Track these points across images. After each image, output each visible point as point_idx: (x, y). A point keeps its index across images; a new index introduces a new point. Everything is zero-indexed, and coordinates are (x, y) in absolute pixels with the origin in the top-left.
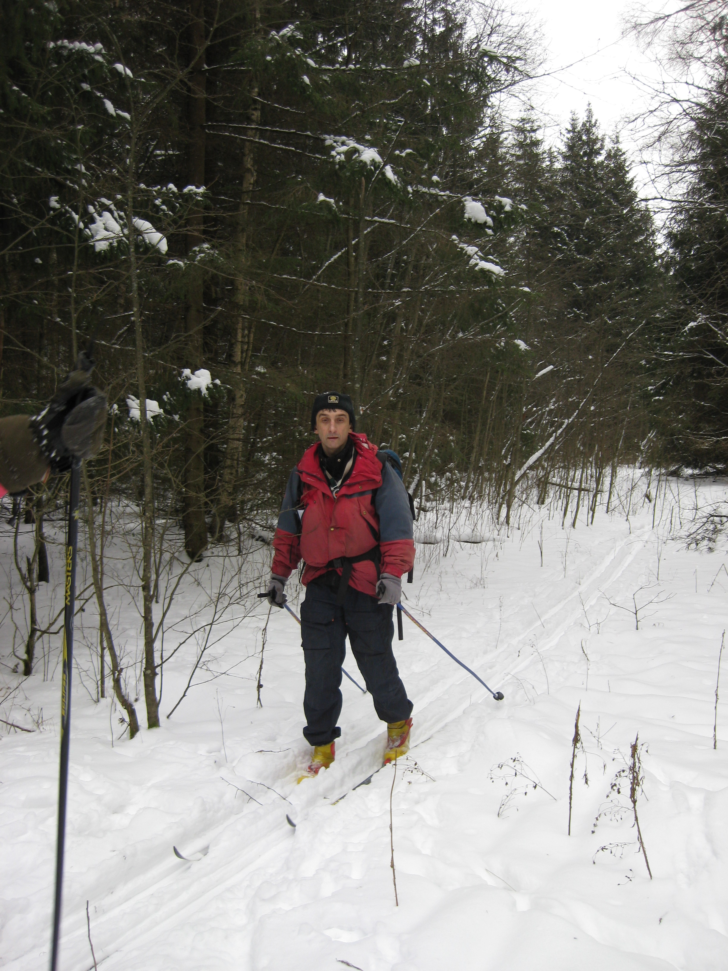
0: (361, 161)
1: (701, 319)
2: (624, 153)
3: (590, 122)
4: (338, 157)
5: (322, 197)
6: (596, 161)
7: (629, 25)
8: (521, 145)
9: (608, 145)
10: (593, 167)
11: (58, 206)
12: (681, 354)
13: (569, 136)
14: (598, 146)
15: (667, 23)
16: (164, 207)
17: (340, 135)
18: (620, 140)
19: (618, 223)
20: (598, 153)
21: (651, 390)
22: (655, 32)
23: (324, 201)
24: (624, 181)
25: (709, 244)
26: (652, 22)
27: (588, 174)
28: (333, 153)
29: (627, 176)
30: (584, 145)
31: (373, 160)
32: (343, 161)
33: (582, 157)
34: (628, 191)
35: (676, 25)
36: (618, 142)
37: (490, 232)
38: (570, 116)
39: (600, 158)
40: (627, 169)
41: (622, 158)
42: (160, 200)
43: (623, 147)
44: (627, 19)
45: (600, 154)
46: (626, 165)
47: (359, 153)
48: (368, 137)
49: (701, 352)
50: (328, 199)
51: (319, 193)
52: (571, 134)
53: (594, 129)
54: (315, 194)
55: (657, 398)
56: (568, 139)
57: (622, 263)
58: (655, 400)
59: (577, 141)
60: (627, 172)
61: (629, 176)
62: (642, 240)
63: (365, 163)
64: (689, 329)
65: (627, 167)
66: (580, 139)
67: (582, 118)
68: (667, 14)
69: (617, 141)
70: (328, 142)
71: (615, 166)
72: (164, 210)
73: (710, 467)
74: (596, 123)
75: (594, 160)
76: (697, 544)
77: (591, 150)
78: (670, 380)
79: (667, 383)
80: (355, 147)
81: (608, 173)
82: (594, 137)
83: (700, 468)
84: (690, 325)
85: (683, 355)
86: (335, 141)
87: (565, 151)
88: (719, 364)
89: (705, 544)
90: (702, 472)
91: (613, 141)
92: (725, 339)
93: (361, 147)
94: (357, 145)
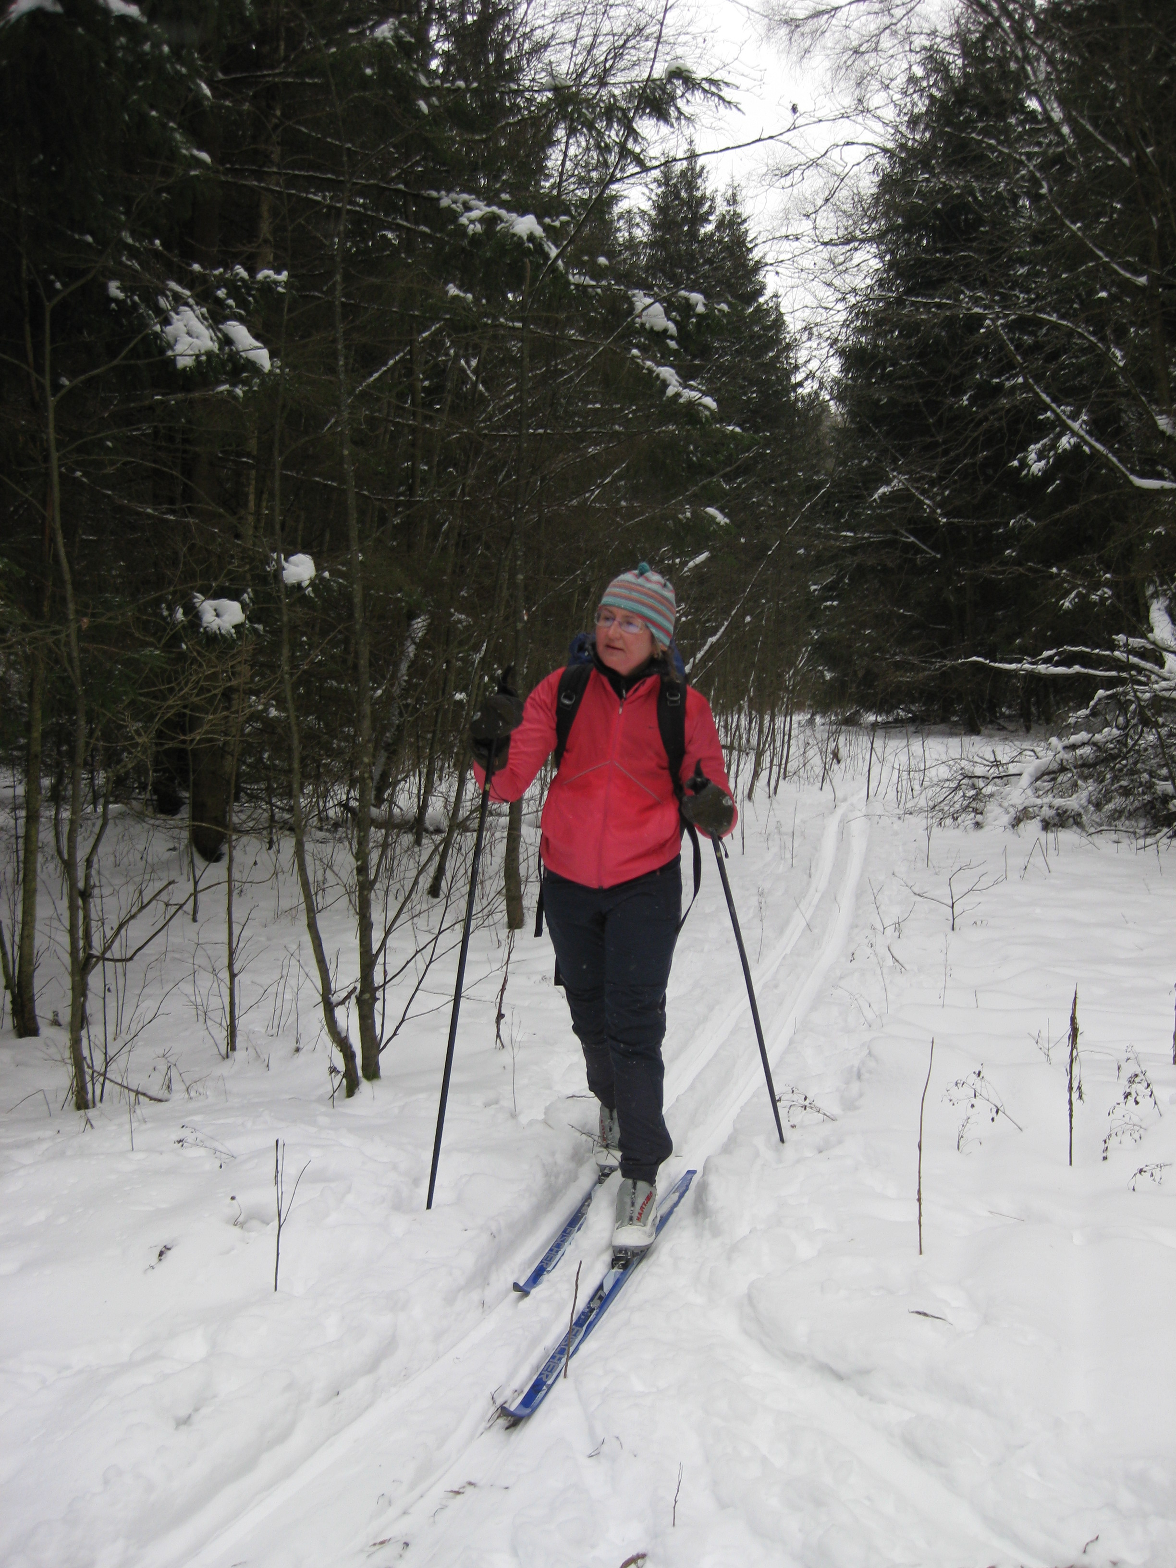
0: (514, 235)
1: (898, 482)
2: (745, 221)
3: (693, 169)
4: (471, 226)
5: (452, 291)
6: (702, 231)
9: (722, 207)
10: (699, 242)
11: (121, 296)
12: (866, 535)
13: (660, 191)
14: (706, 207)
15: (834, 20)
16: (231, 302)
17: (456, 191)
18: (739, 198)
20: (705, 220)
21: (817, 590)
22: (816, 33)
23: (456, 297)
24: (745, 266)
25: (908, 365)
26: (811, 17)
27: (690, 252)
28: (464, 220)
29: (750, 256)
30: (683, 206)
31: (531, 233)
32: (480, 234)
33: (681, 226)
34: (751, 281)
36: (735, 202)
37: (673, 344)
39: (709, 228)
40: (750, 246)
41: (742, 228)
42: (224, 290)
43: (744, 210)
45: (710, 222)
46: (749, 239)
47: (503, 221)
48: (506, 197)
49: (896, 533)
50: (462, 294)
51: (448, 284)
52: (663, 189)
53: (699, 181)
54: (441, 285)
55: (829, 603)
56: (658, 195)
58: (826, 607)
59: (672, 201)
60: (750, 250)
61: (754, 257)
62: (771, 359)
63: (520, 238)
64: (880, 497)
65: (751, 242)
66: (677, 196)
67: (680, 161)
69: (733, 200)
70: (445, 202)
71: (731, 241)
72: (230, 307)
73: (903, 710)
74: (701, 171)
75: (699, 230)
76: (955, 819)
77: (695, 214)
78: (844, 577)
79: (840, 579)
80: (493, 213)
81: (721, 251)
82: (698, 194)
83: (888, 713)
84: (881, 491)
85: (870, 537)
86: (455, 202)
87: (653, 213)
88: (923, 551)
89: (968, 819)
90: (891, 719)
91: (728, 201)
92: (934, 512)
93: (503, 213)
94: (494, 209)
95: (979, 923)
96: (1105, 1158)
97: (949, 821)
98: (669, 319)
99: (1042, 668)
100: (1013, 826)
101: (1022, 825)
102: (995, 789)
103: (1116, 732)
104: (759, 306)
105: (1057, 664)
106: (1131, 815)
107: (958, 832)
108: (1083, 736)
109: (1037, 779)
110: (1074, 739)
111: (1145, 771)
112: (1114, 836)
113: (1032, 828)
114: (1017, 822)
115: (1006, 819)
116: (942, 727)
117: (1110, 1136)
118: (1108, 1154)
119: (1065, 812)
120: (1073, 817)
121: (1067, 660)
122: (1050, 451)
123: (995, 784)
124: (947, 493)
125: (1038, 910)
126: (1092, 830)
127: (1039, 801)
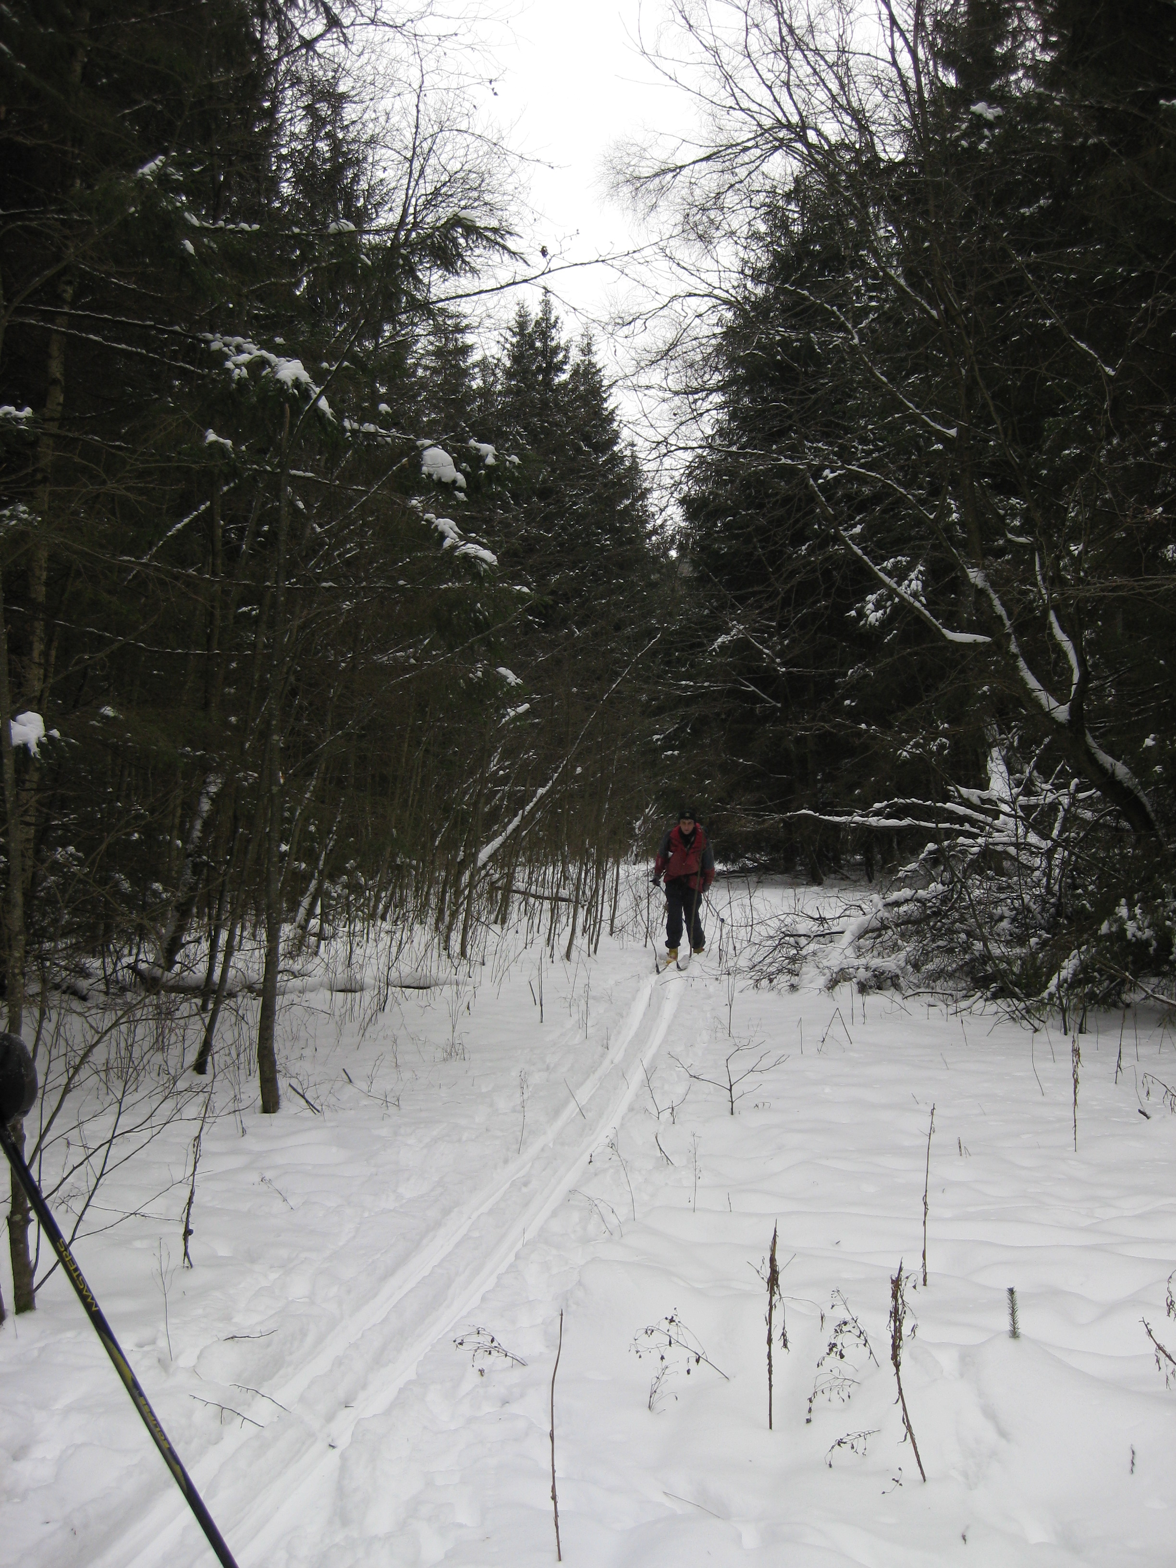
0: (279, 381)
1: (737, 630)
2: (600, 370)
3: (548, 319)
4: (237, 371)
5: (212, 436)
6: (557, 381)
7: (621, 178)
8: (439, 353)
9: (575, 356)
10: (552, 390)
12: (706, 684)
13: (514, 340)
14: (561, 356)
15: (678, 177)
17: (233, 334)
18: (594, 349)
19: (592, 478)
20: (559, 369)
21: (658, 740)
22: (662, 190)
23: (214, 443)
24: (598, 414)
25: (748, 514)
26: (657, 175)
27: (545, 403)
28: (229, 365)
29: (605, 405)
30: (537, 355)
31: (297, 379)
32: (245, 379)
33: (535, 374)
34: (605, 430)
35: (693, 180)
36: (590, 352)
37: (462, 496)
38: (517, 308)
39: (564, 377)
40: (605, 396)
41: (597, 378)
43: (599, 359)
44: (619, 167)
45: (563, 371)
46: (604, 388)
47: (270, 366)
48: (279, 340)
49: (736, 681)
50: (221, 440)
51: (206, 430)
52: (518, 338)
53: (554, 331)
54: (199, 430)
55: (670, 753)
56: (512, 345)
57: (599, 541)
58: (667, 757)
59: (527, 350)
60: (605, 400)
61: (609, 405)
62: (626, 507)
63: (285, 384)
64: (719, 646)
65: (605, 391)
66: (532, 346)
67: (535, 312)
68: (679, 164)
69: (587, 350)
70: (216, 346)
71: (586, 390)
73: (749, 859)
74: (556, 322)
75: (553, 379)
76: (771, 981)
77: (549, 364)
78: (686, 726)
79: (681, 729)
80: (261, 357)
81: (575, 400)
82: (554, 344)
83: (734, 862)
84: (720, 640)
85: (709, 686)
86: (226, 345)
87: (508, 364)
88: (763, 701)
89: (783, 980)
90: (736, 868)
91: (582, 351)
92: (774, 661)
93: (272, 357)
94: (264, 353)
95: (760, 1106)
96: (808, 1421)
97: (765, 983)
98: (458, 470)
99: (873, 821)
100: (829, 989)
101: (837, 988)
102: (817, 946)
103: (940, 887)
104: (614, 453)
105: (888, 817)
106: (951, 975)
107: (773, 995)
108: (907, 893)
109: (860, 937)
110: (895, 896)
111: (964, 931)
112: (928, 998)
113: (846, 990)
114: (833, 984)
115: (821, 981)
116: (785, 877)
117: (815, 1393)
118: (812, 1416)
119: (883, 973)
120: (891, 978)
121: (898, 812)
122: (887, 601)
123: (819, 943)
124: (786, 642)
125: (827, 1090)
126: (910, 992)
127: (856, 963)
